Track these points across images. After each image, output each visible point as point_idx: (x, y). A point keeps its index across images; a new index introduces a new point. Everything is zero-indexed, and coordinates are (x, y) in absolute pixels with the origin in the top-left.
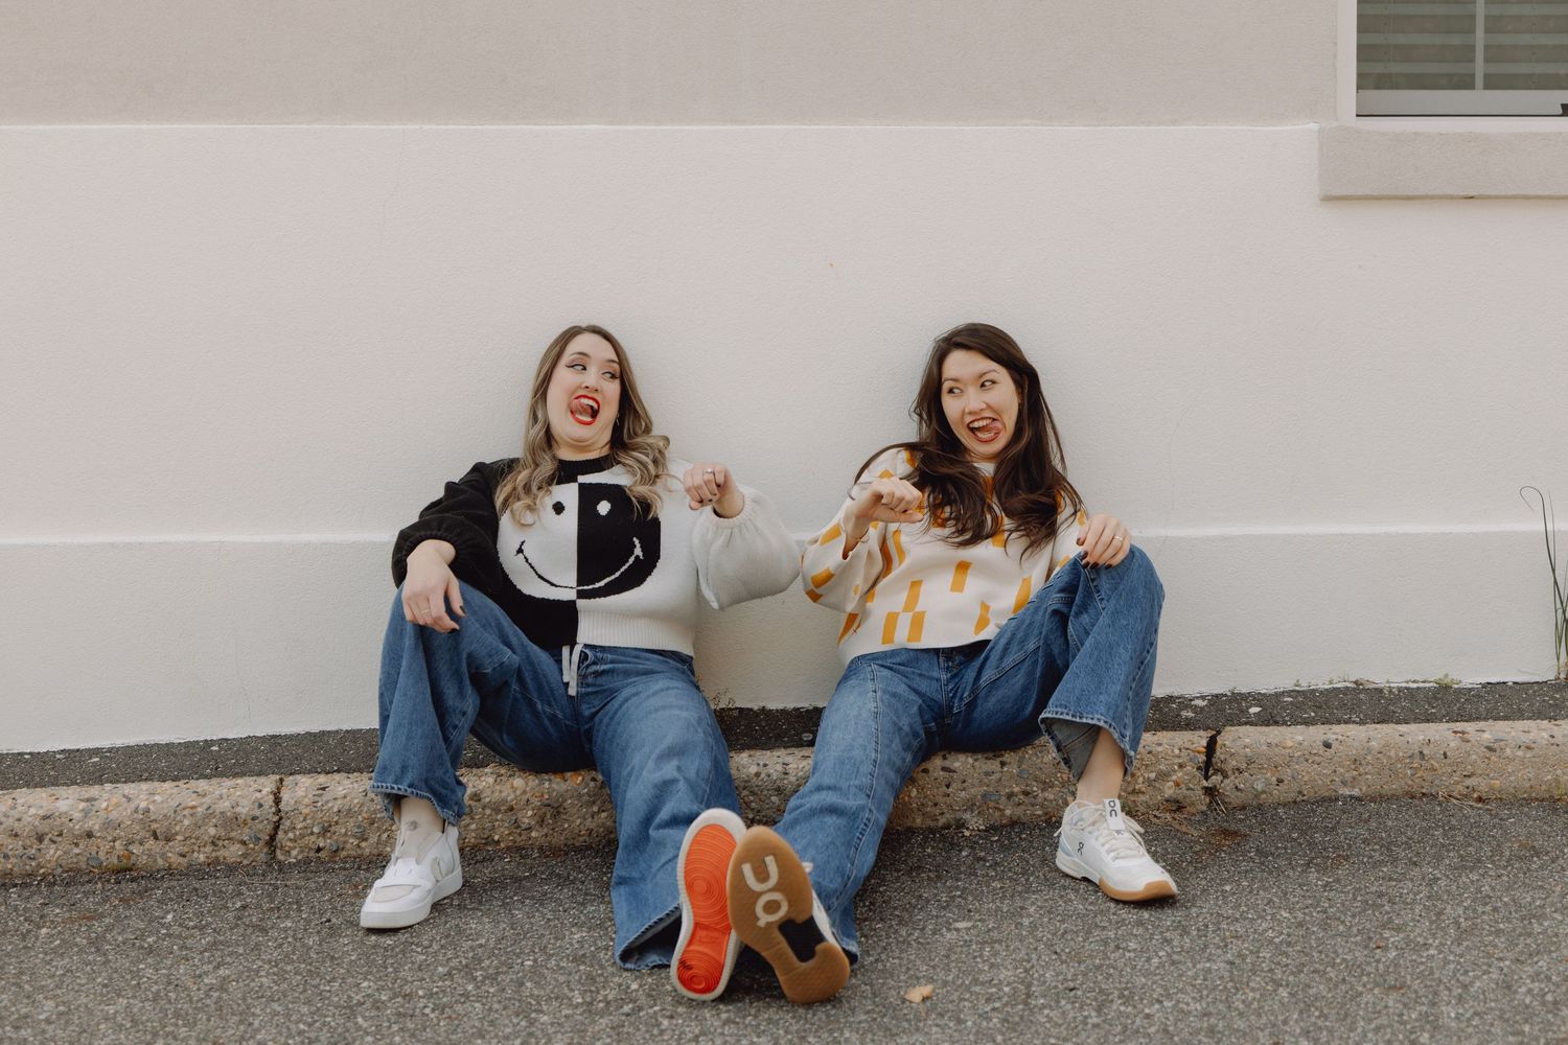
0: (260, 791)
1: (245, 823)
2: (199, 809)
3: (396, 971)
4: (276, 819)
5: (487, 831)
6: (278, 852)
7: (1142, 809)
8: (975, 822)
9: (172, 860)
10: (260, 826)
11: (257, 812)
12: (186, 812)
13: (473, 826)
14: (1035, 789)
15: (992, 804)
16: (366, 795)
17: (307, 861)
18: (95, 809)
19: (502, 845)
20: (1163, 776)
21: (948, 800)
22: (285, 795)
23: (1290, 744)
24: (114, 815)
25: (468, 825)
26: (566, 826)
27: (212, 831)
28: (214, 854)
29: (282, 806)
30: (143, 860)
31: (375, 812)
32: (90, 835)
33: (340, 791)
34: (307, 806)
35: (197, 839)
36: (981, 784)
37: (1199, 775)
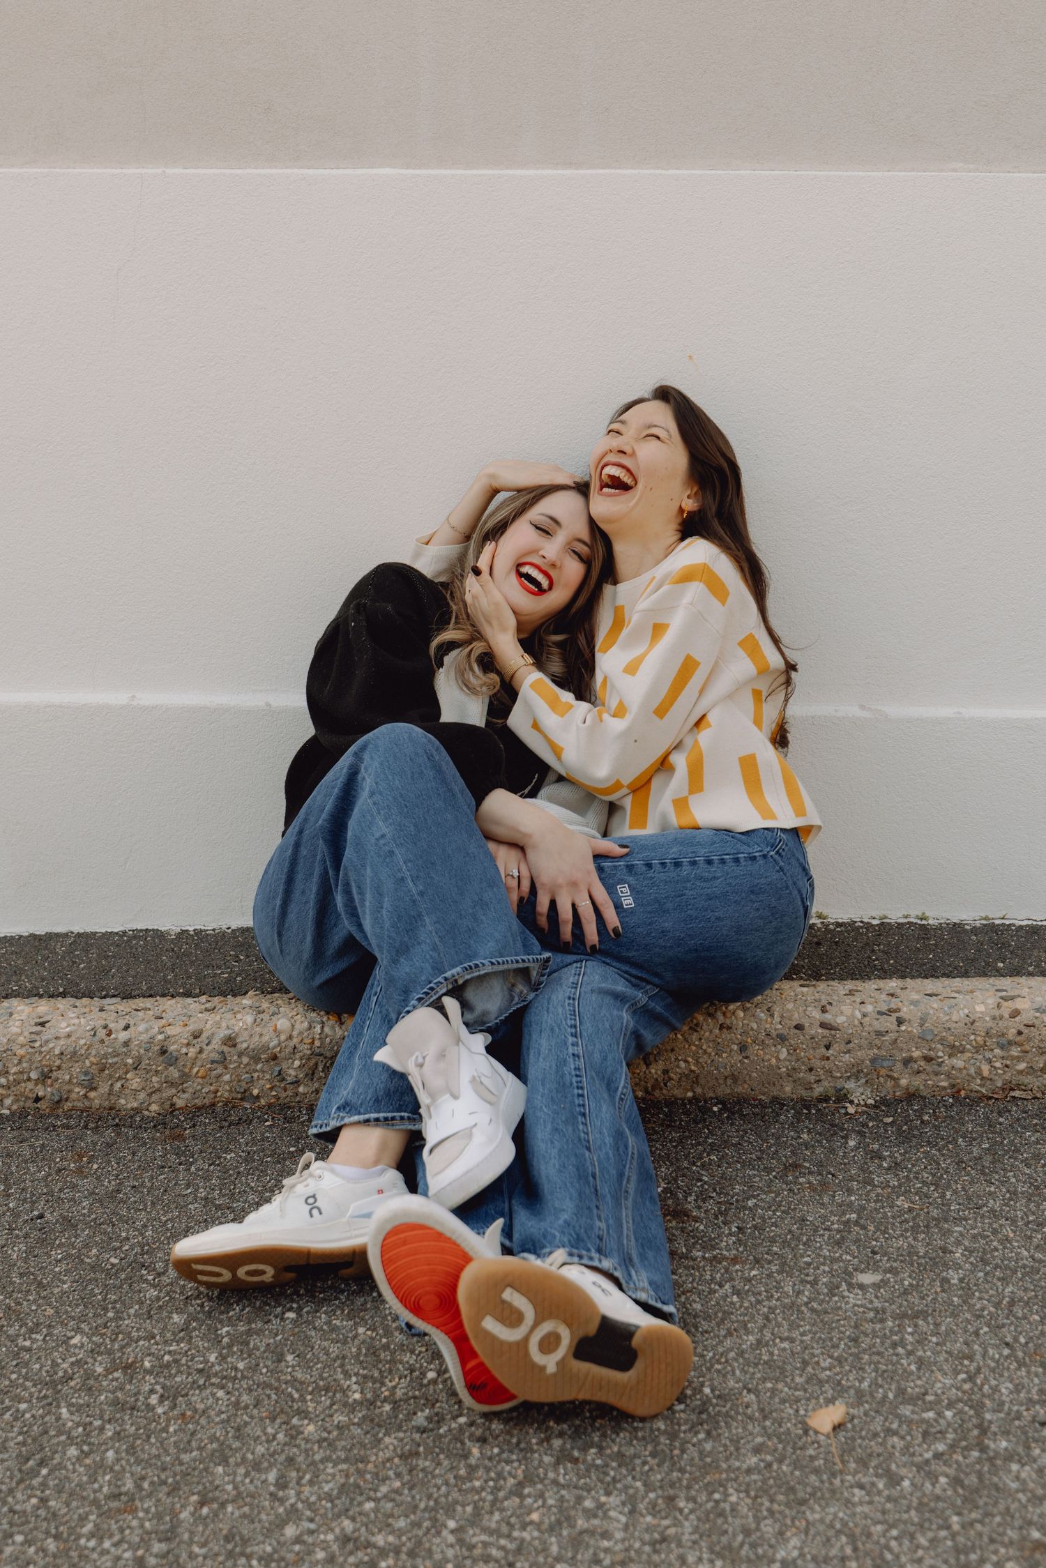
5: (243, 1084)
8: (861, 1094)
13: (227, 1078)
14: (940, 1054)
15: (883, 1072)
16: (95, 1034)
17: (23, 1114)
19: (263, 1102)
21: (827, 1064)
25: (220, 1076)
31: (105, 1056)
33: (63, 1027)
34: (22, 1046)
36: (871, 1046)
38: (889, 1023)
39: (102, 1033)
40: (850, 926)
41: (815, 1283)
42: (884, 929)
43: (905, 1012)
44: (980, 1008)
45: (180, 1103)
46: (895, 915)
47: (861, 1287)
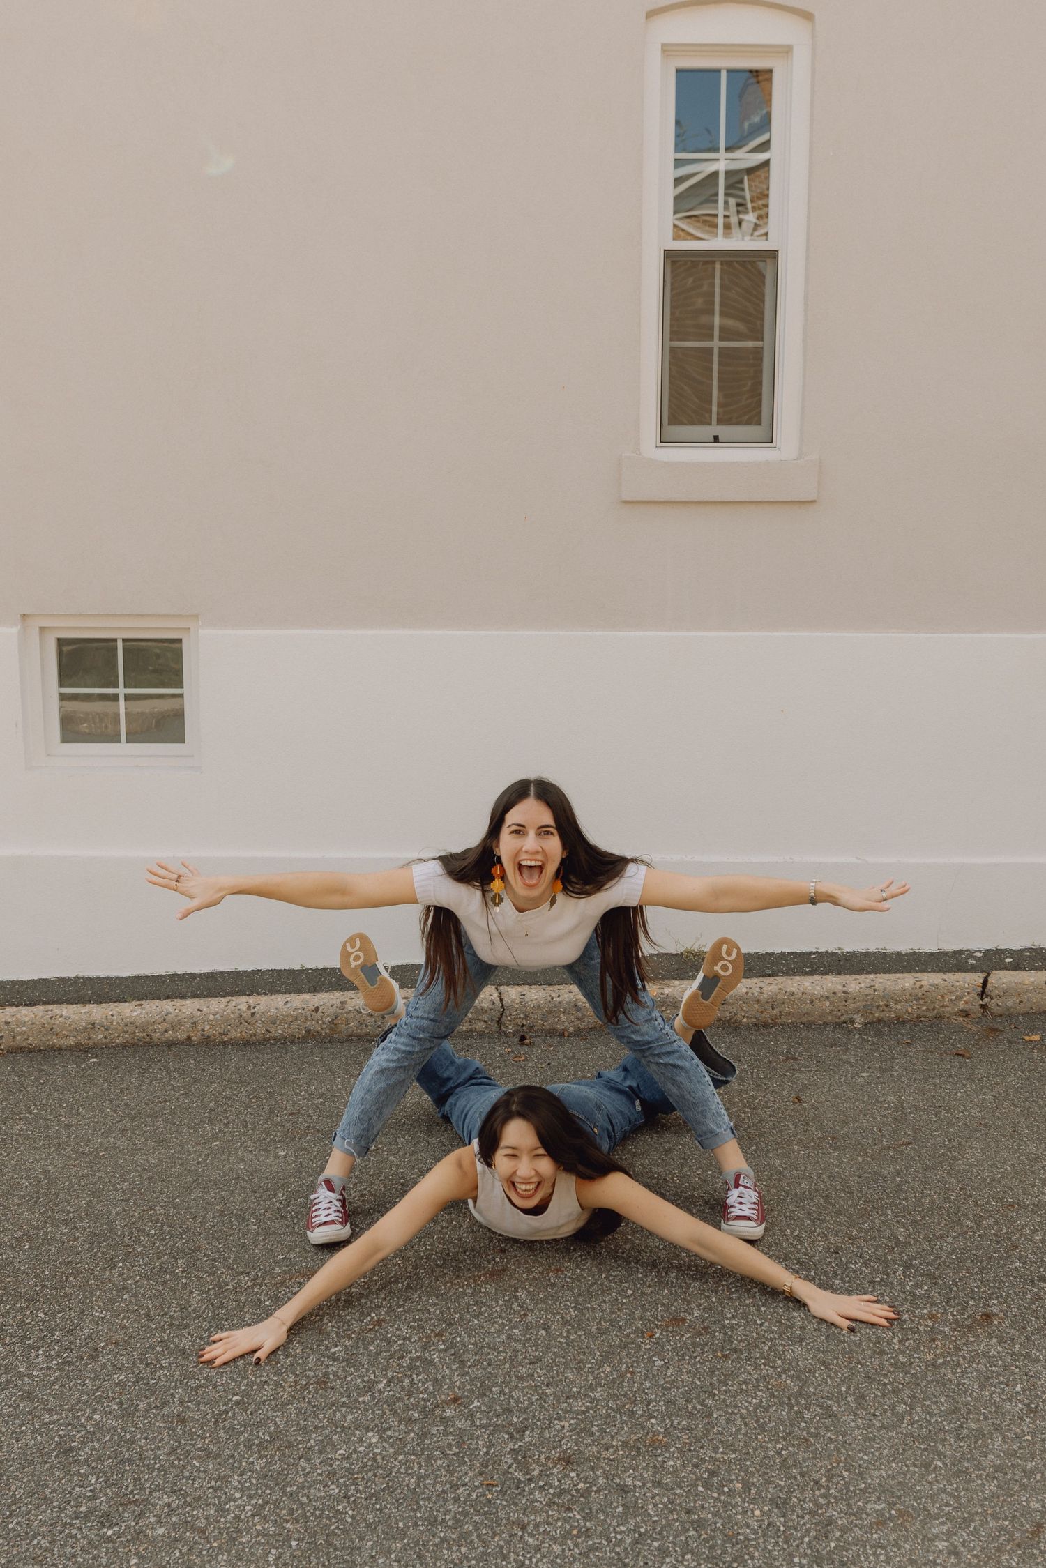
0: (492, 995)
1: (486, 1012)
4: (501, 1009)
6: (502, 1027)
7: (947, 1015)
8: (859, 1020)
10: (494, 1014)
11: (491, 1007)
14: (891, 1003)
15: (868, 1011)
16: (546, 999)
17: (516, 1031)
20: (959, 998)
21: (846, 1008)
22: (505, 998)
23: (1027, 982)
29: (504, 1002)
31: (551, 1008)
33: (533, 997)
34: (517, 1002)
36: (863, 1001)
37: (978, 998)
38: (870, 991)
39: (550, 999)
40: (853, 954)
41: (846, 1076)
42: (868, 954)
43: (877, 987)
44: (907, 985)
45: (582, 1027)
46: (873, 949)
47: (863, 1077)
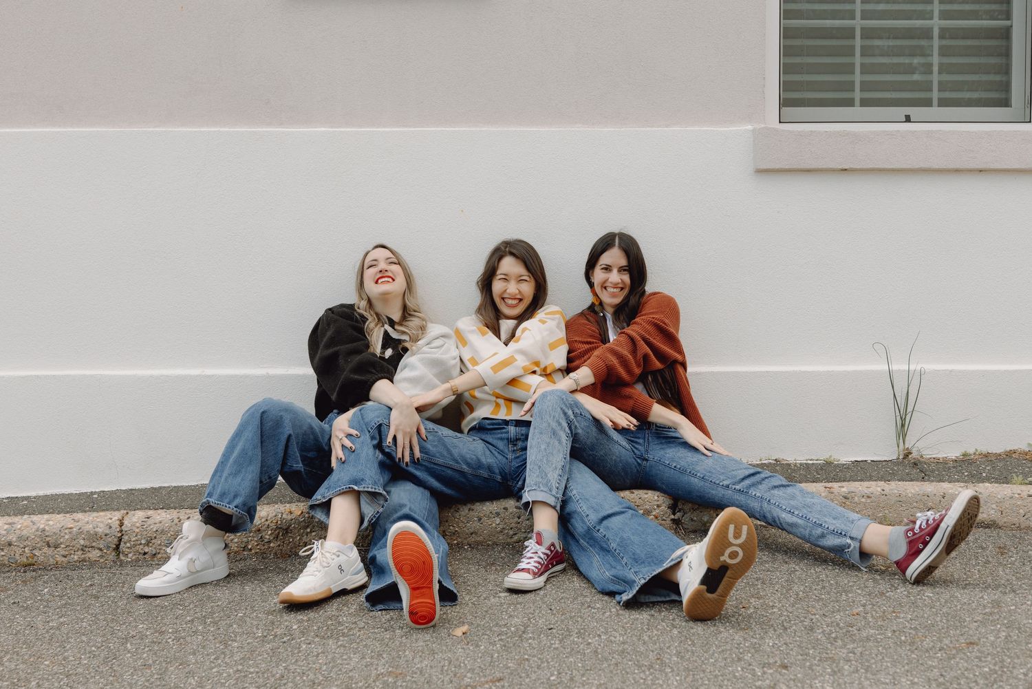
0: (111, 519)
1: (101, 537)
2: (75, 529)
3: (162, 619)
4: (119, 535)
6: (121, 555)
9: (58, 559)
10: (110, 539)
11: (108, 532)
12: (66, 531)
13: (236, 540)
17: (137, 560)
18: (14, 529)
19: (253, 551)
21: (519, 526)
22: (126, 522)
24: (25, 532)
26: (291, 540)
27: (82, 542)
28: (83, 556)
29: (124, 527)
30: (41, 558)
32: (10, 544)
33: (158, 518)
34: (138, 528)
35: (74, 547)
37: (669, 511)
